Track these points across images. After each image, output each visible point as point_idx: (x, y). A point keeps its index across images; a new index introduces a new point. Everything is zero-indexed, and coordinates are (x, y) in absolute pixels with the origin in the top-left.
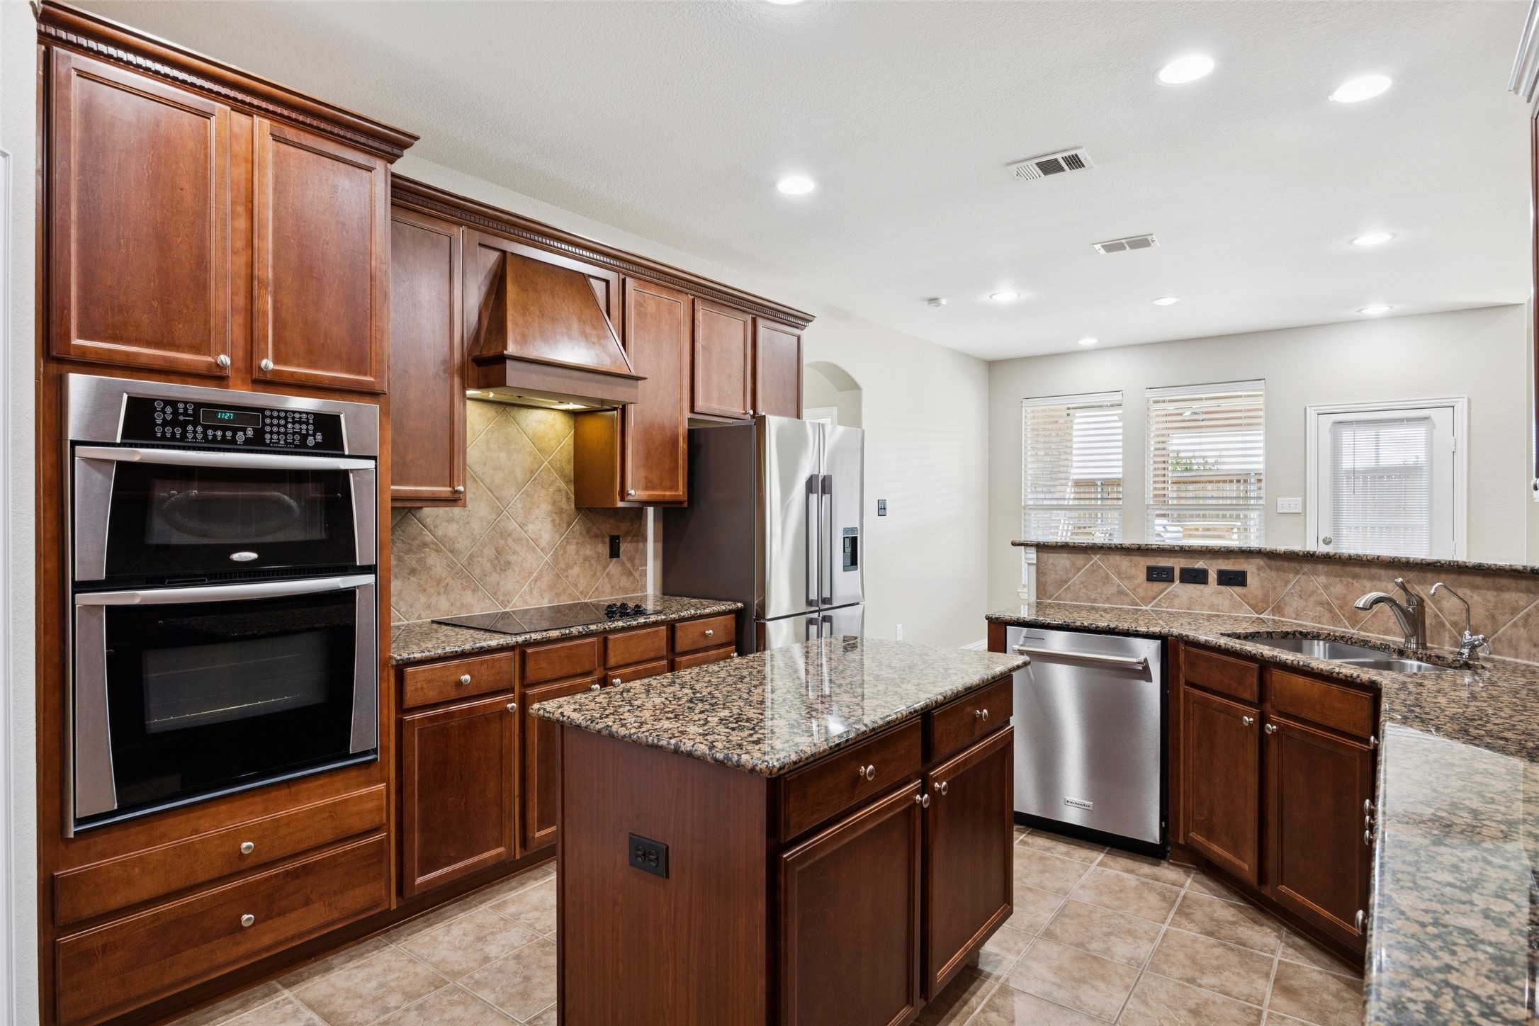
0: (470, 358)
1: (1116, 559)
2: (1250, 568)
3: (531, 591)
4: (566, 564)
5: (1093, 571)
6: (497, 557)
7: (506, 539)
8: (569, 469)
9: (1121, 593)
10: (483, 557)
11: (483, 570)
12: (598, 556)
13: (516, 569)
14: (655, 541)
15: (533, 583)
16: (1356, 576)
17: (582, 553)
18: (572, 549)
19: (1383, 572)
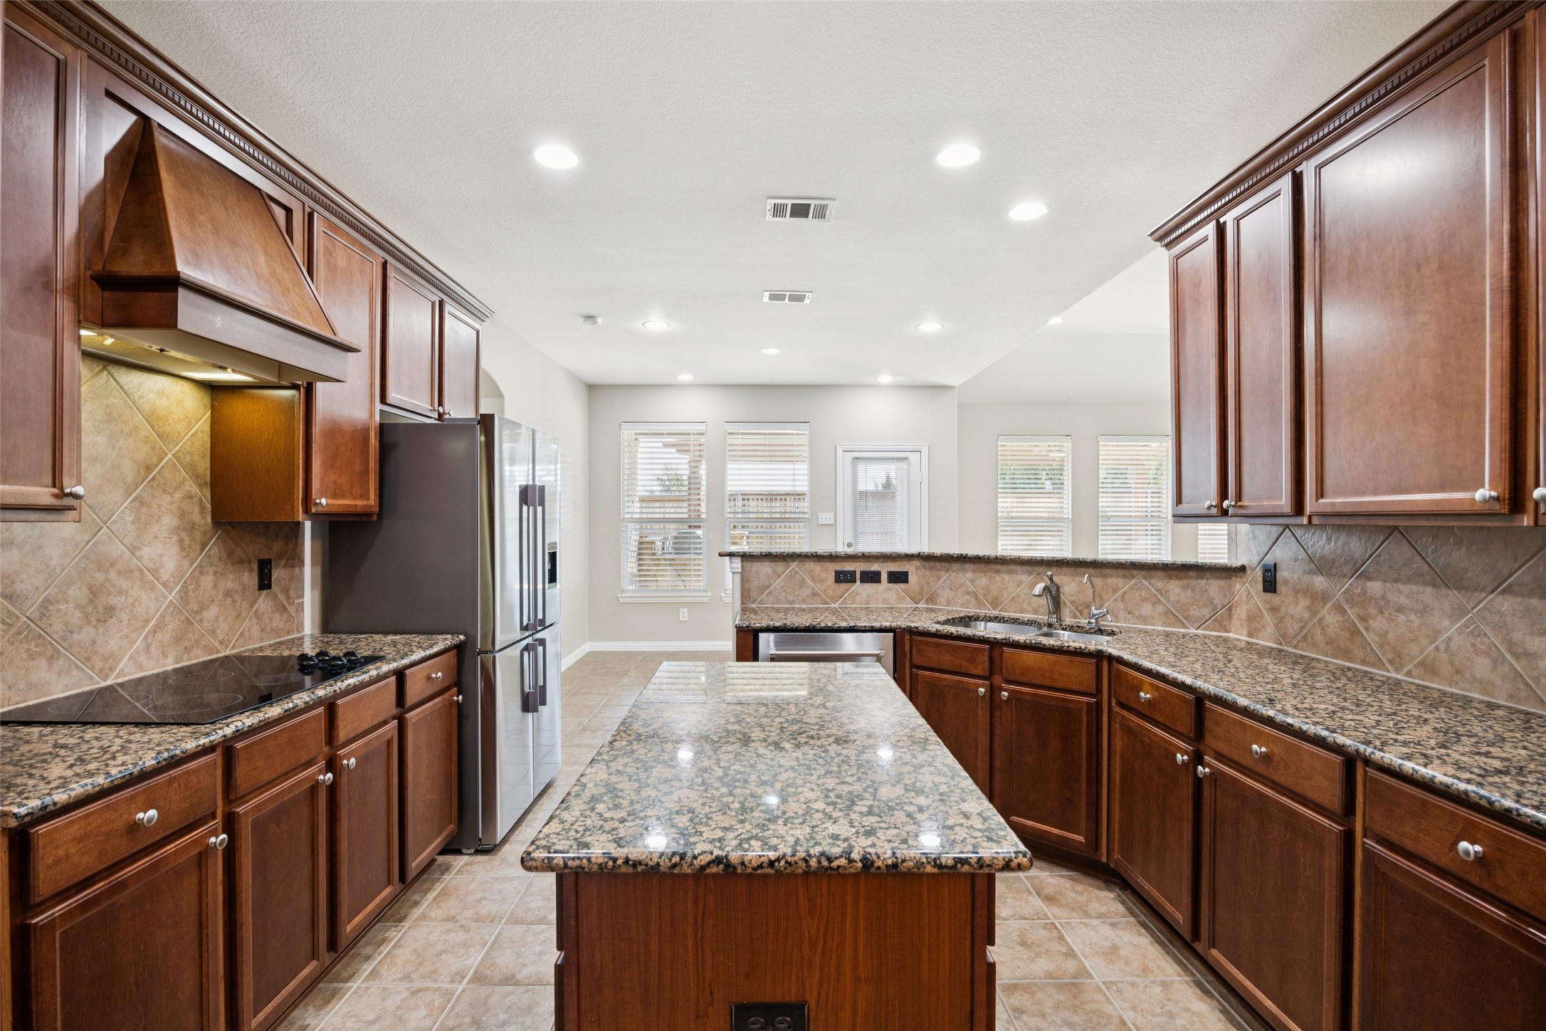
0: (89, 273)
1: (810, 565)
2: (910, 568)
3: (148, 648)
4: (199, 603)
5: (791, 577)
6: (91, 601)
7: (106, 572)
8: (204, 466)
9: (814, 594)
10: (67, 602)
11: (66, 624)
12: (244, 589)
13: (124, 616)
14: (313, 565)
15: (150, 636)
16: (997, 572)
17: (221, 585)
18: (208, 580)
19: (1019, 568)
